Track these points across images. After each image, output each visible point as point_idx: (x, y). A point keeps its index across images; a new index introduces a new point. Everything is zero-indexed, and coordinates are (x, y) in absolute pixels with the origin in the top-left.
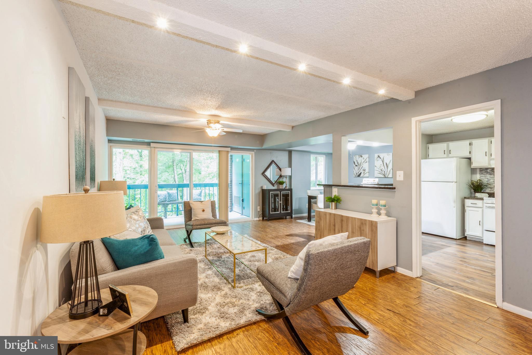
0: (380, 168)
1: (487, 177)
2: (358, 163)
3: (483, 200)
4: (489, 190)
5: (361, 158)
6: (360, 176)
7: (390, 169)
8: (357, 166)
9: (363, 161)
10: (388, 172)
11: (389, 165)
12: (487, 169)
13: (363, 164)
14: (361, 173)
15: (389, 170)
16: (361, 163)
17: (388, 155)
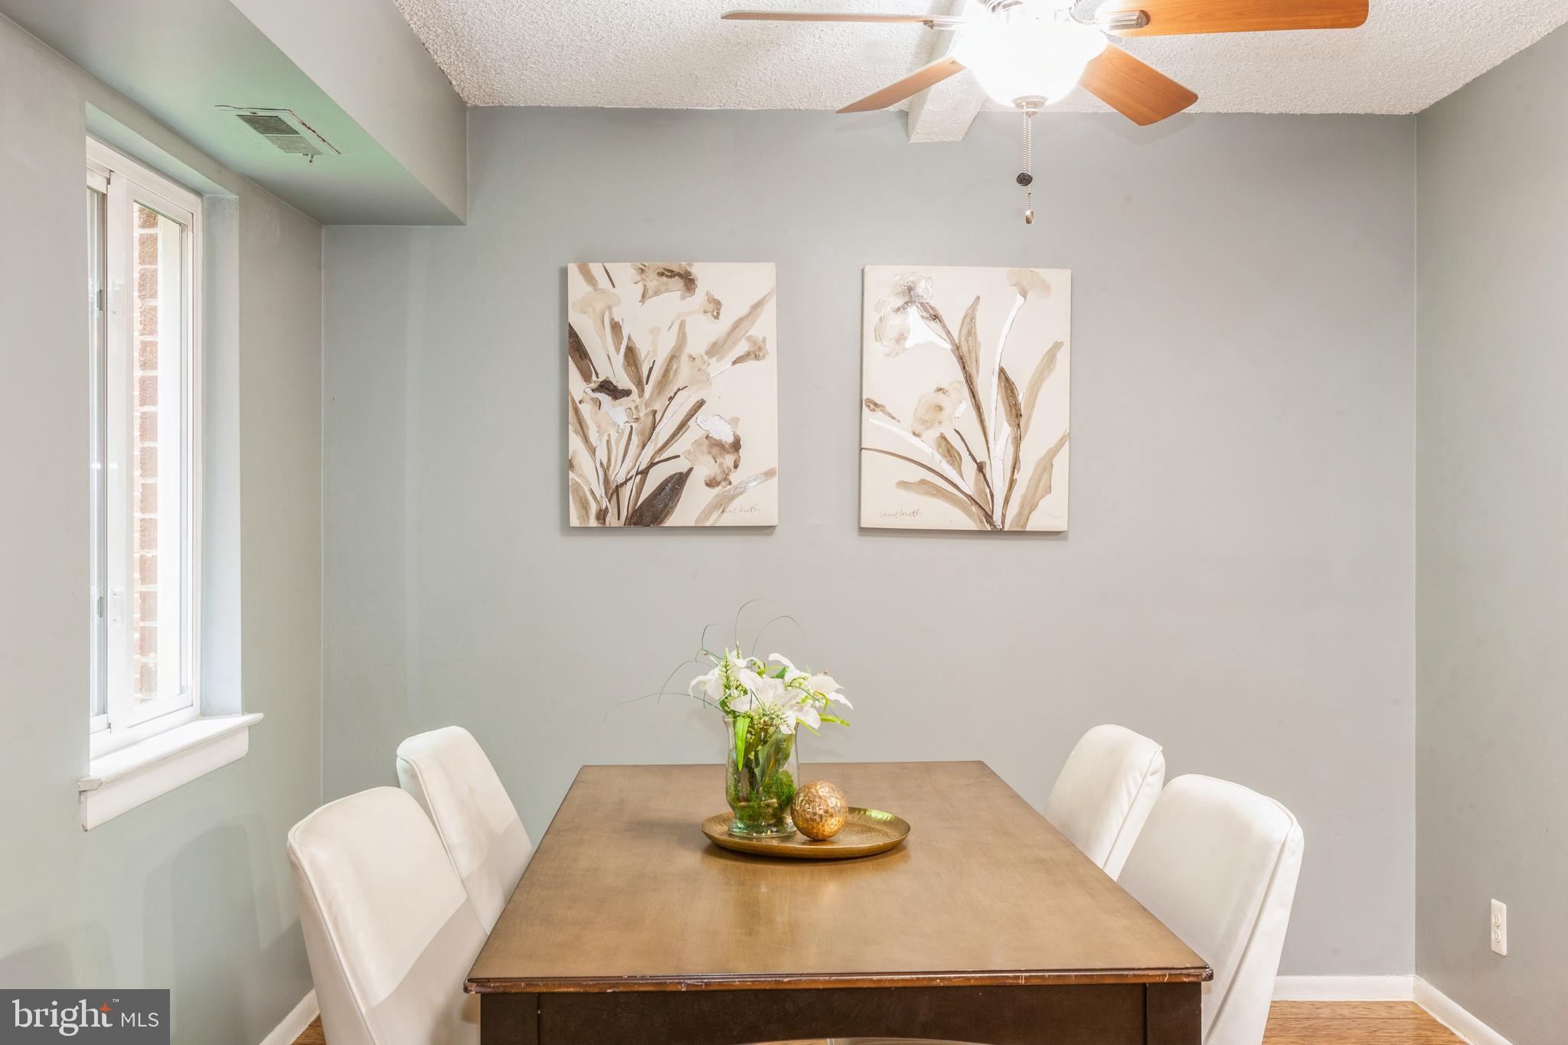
0: (928, 424)
2: (631, 356)
5: (672, 300)
6: (670, 522)
7: (1052, 442)
8: (614, 392)
9: (703, 332)
10: (1024, 477)
11: (1032, 405)
13: (702, 377)
14: (677, 482)
15: (1032, 453)
16: (673, 358)
17: (1024, 294)
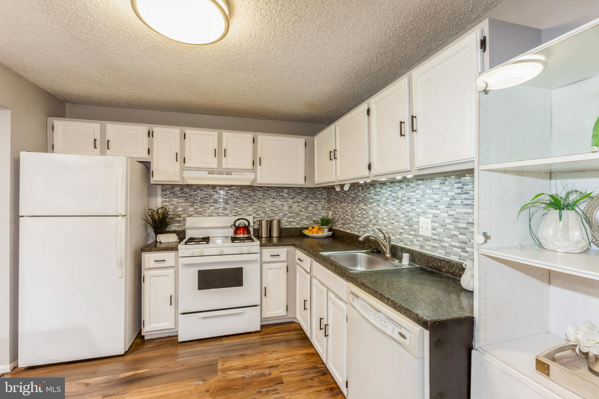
1: (172, 203)
3: (177, 250)
4: (176, 226)
12: (173, 186)
